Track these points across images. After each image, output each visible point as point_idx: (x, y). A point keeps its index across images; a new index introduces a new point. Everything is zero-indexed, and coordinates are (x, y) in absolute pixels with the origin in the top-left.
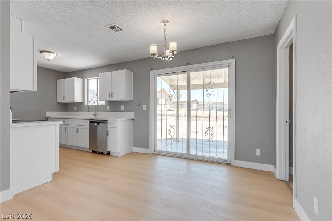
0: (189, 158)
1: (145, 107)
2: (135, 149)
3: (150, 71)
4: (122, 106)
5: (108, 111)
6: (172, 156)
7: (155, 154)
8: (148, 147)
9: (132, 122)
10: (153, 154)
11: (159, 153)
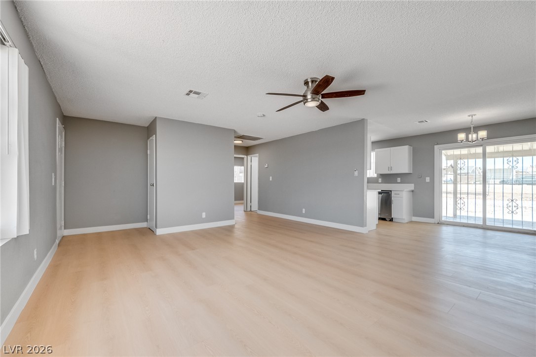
0: (485, 228)
1: (428, 179)
2: (415, 219)
3: (435, 146)
4: (398, 178)
5: (380, 183)
6: (464, 226)
7: (440, 223)
8: (433, 217)
9: (411, 193)
10: (438, 223)
11: (446, 223)
